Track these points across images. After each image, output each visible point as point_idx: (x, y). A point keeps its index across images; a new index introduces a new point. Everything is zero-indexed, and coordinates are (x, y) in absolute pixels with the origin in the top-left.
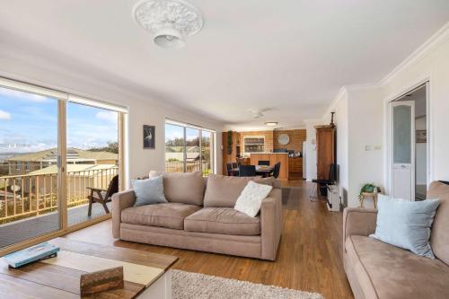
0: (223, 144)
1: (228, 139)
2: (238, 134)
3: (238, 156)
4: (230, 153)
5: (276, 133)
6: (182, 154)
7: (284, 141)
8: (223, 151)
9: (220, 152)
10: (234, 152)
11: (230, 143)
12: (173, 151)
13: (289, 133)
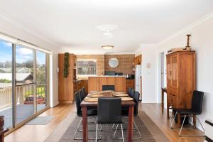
0: (59, 67)
1: (65, 62)
2: (75, 57)
3: (75, 79)
4: (66, 75)
5: (107, 57)
6: (11, 74)
7: (113, 64)
8: (59, 74)
9: (56, 75)
10: (71, 75)
11: (67, 66)
12: (4, 72)
13: (119, 57)
